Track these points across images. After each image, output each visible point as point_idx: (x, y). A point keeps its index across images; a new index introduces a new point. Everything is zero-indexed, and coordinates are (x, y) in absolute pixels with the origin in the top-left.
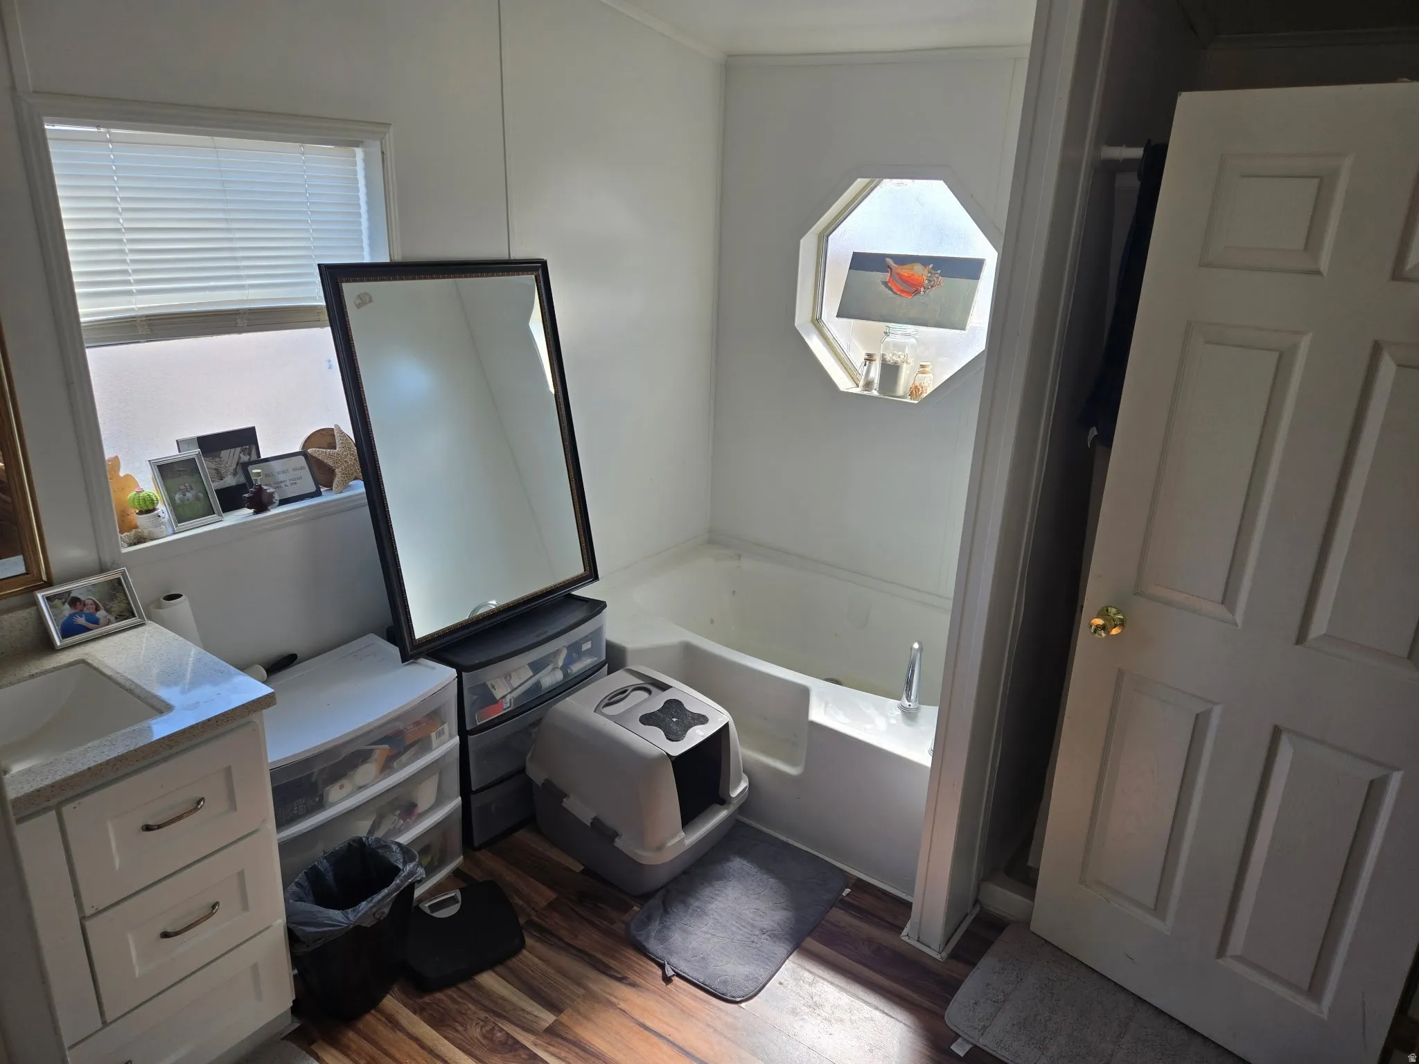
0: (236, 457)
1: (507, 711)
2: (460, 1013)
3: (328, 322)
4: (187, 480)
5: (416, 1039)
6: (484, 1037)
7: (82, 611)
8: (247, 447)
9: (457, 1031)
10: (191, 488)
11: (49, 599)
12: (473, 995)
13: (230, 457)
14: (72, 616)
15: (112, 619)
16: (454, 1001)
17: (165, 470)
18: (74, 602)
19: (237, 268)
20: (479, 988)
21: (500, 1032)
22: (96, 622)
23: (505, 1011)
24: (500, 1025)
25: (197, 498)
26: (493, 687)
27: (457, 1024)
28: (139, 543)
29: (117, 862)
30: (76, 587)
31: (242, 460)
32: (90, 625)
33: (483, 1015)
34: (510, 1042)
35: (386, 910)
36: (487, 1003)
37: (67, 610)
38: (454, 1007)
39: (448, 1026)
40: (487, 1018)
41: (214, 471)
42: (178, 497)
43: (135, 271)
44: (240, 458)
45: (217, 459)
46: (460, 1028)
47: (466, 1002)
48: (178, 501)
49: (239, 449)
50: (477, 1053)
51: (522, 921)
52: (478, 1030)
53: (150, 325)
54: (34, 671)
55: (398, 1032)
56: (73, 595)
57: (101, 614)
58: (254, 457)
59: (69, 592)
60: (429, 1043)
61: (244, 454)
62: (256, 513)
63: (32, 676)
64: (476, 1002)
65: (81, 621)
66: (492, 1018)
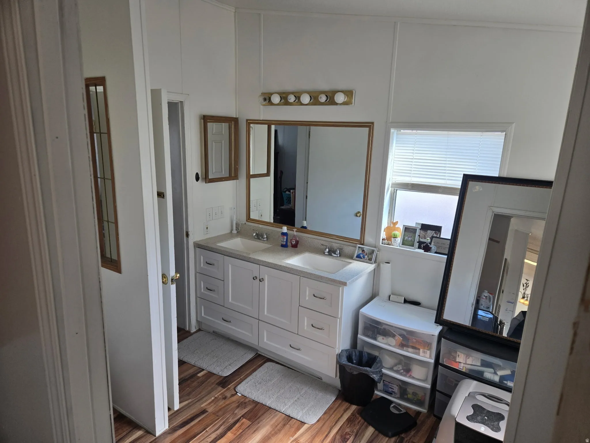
0: (432, 234)
1: (459, 369)
2: (355, 425)
3: (459, 195)
4: (411, 234)
5: (342, 416)
6: (346, 433)
7: (363, 253)
8: (437, 232)
9: (347, 425)
10: (411, 237)
11: (359, 247)
12: (363, 427)
13: (430, 233)
14: (361, 253)
15: (368, 259)
16: (359, 422)
17: (407, 229)
18: (363, 251)
19: (445, 173)
20: (366, 427)
21: (350, 437)
22: (364, 258)
23: (358, 436)
24: (352, 436)
25: (411, 240)
26: (459, 356)
27: (350, 425)
28: (388, 245)
29: (307, 298)
30: (366, 248)
31: (434, 236)
32: (362, 258)
33: (355, 431)
34: (346, 440)
35: (355, 373)
36: (360, 431)
37: (361, 252)
38: (356, 423)
39: (349, 422)
40: (354, 432)
41: (424, 236)
42: (406, 238)
43: (414, 171)
44: (433, 234)
45: (426, 232)
46: (348, 426)
47: (359, 426)
48: (405, 239)
49: (434, 232)
50: (340, 432)
51: (403, 435)
52: (349, 431)
53: (412, 186)
54: (343, 260)
55: (343, 411)
56: (364, 249)
57: (366, 257)
58: (438, 236)
59: (363, 248)
60: (341, 420)
61: (435, 234)
62: (424, 252)
63: (345, 261)
64: (360, 428)
65: (362, 256)
66: (354, 434)
